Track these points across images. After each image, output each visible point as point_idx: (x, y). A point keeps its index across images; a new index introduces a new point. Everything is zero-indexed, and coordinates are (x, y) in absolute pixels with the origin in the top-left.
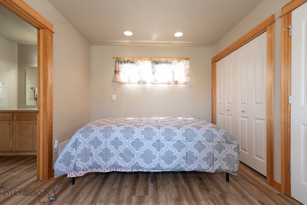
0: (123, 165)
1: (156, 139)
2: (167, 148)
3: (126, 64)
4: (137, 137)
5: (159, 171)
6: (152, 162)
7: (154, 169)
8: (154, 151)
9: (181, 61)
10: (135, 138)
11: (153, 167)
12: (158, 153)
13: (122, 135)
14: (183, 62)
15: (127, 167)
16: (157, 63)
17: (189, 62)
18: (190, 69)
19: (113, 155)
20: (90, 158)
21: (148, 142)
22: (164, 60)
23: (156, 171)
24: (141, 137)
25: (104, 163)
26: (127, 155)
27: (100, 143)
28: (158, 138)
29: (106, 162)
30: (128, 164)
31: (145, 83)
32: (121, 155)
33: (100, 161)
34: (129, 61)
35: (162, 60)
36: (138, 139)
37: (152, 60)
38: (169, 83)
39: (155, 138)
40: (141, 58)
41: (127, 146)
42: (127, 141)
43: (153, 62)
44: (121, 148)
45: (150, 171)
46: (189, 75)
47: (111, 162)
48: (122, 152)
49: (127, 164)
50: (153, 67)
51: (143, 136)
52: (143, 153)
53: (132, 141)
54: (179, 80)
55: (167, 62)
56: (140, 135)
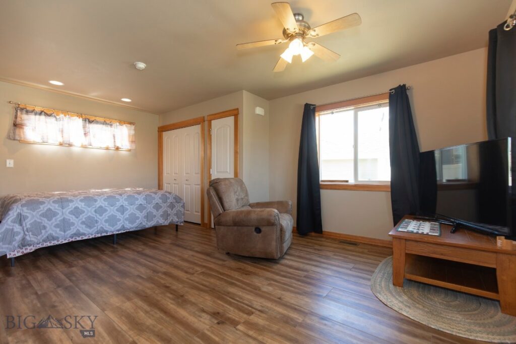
0: (85, 232)
1: (120, 205)
2: (130, 211)
3: (38, 117)
4: (101, 204)
5: (123, 232)
6: (117, 224)
7: (118, 231)
8: (119, 215)
9: (124, 125)
10: (98, 206)
11: (118, 228)
12: (123, 216)
13: (83, 204)
14: (126, 126)
15: (90, 233)
16: (90, 122)
17: (133, 127)
18: (135, 135)
19: (73, 224)
20: (43, 231)
21: (112, 208)
22: (102, 120)
23: (120, 232)
24: (105, 204)
25: (63, 233)
26: (90, 222)
27: (55, 214)
28: (122, 204)
29: (65, 232)
30: (92, 230)
31: (70, 145)
32: (83, 223)
33: (57, 232)
34: (43, 113)
35: (98, 119)
36: (101, 207)
37: (84, 117)
38: (107, 149)
39: (118, 204)
40: (66, 112)
41: (89, 214)
42: (89, 209)
43: (85, 121)
44: (83, 217)
45: (115, 233)
46: (134, 142)
47: (73, 230)
48: (84, 220)
49: (90, 231)
50: (84, 127)
51: (106, 203)
52: (107, 218)
53: (94, 209)
54: (122, 146)
55: (105, 123)
56: (103, 202)
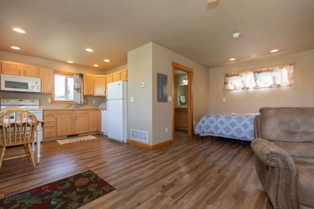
0: (225, 134)
1: (244, 123)
2: (251, 128)
3: (233, 77)
4: (233, 121)
5: (246, 140)
6: (241, 134)
8: (243, 129)
9: (284, 68)
10: (232, 121)
11: (242, 137)
12: (245, 130)
13: (225, 119)
14: (286, 68)
16: (258, 72)
17: (292, 67)
18: (294, 73)
19: (220, 128)
20: (209, 129)
21: (239, 124)
22: (266, 69)
23: (244, 140)
24: (235, 121)
25: (216, 131)
26: (227, 129)
27: (214, 122)
28: (246, 123)
29: (217, 131)
30: (228, 133)
31: (248, 88)
32: (224, 129)
33: (214, 130)
34: (235, 75)
35: (262, 69)
36: (233, 122)
37: (254, 71)
38: (271, 87)
39: (243, 122)
40: (245, 71)
41: (227, 125)
42: (227, 122)
43: (255, 73)
44: (224, 126)
45: (241, 139)
46: (293, 78)
47: (219, 131)
48: (224, 127)
49: (227, 134)
50: (255, 77)
51: (236, 121)
52: (236, 129)
53: (230, 123)
54: (282, 83)
55: (268, 71)
56: (235, 120)
